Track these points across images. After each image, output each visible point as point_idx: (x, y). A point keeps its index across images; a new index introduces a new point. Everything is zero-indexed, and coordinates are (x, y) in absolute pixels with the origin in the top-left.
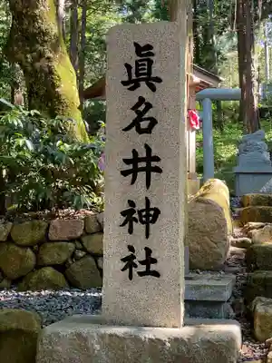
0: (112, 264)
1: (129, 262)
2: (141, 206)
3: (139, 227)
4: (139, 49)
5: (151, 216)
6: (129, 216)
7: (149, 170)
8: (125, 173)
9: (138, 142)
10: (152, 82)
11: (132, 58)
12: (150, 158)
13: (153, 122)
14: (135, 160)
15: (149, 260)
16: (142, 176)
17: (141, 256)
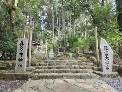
0: (17, 65)
1: (19, 65)
2: (21, 59)
3: (20, 61)
4: (21, 41)
5: (22, 60)
6: (19, 60)
7: (22, 55)
8: (19, 55)
9: (21, 52)
10: (23, 45)
11: (21, 42)
12: (22, 53)
13: (23, 49)
14: (20, 53)
15: (21, 65)
16: (21, 55)
17: (20, 65)
